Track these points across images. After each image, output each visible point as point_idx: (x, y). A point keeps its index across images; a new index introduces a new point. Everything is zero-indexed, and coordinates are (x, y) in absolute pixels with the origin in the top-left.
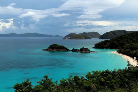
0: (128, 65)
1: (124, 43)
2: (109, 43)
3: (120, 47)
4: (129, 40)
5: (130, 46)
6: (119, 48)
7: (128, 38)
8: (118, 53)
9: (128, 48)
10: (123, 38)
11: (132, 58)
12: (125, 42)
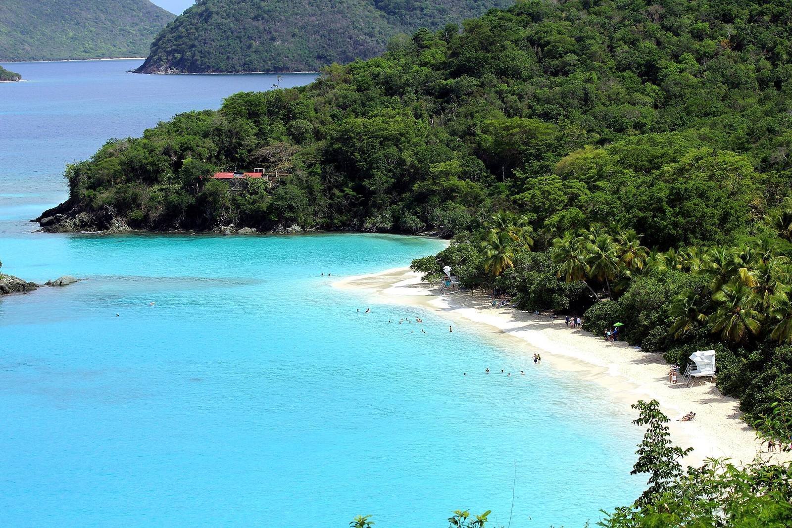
0: (639, 468)
1: (530, 134)
2: (298, 138)
3: (473, 201)
4: (615, 86)
5: (632, 182)
6: (461, 212)
7: (586, 57)
8: (440, 301)
9: (595, 216)
10: (524, 59)
11: (665, 369)
12: (546, 116)
